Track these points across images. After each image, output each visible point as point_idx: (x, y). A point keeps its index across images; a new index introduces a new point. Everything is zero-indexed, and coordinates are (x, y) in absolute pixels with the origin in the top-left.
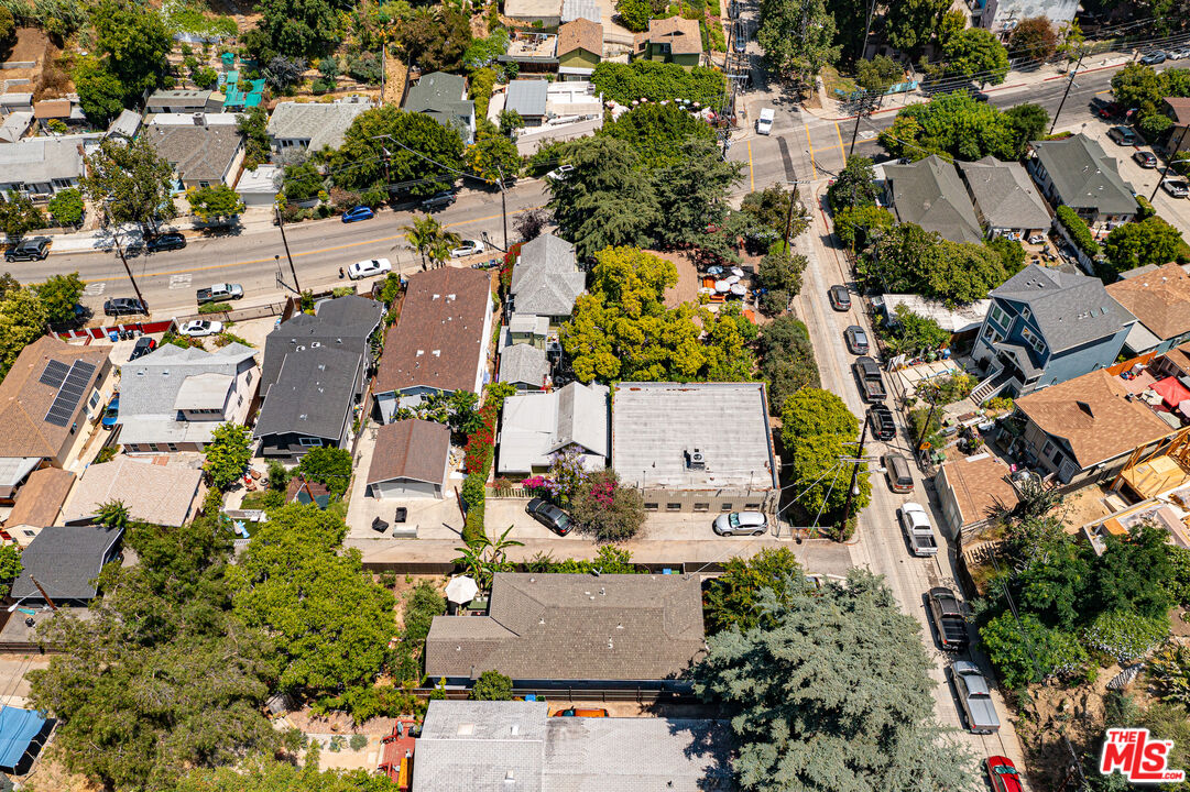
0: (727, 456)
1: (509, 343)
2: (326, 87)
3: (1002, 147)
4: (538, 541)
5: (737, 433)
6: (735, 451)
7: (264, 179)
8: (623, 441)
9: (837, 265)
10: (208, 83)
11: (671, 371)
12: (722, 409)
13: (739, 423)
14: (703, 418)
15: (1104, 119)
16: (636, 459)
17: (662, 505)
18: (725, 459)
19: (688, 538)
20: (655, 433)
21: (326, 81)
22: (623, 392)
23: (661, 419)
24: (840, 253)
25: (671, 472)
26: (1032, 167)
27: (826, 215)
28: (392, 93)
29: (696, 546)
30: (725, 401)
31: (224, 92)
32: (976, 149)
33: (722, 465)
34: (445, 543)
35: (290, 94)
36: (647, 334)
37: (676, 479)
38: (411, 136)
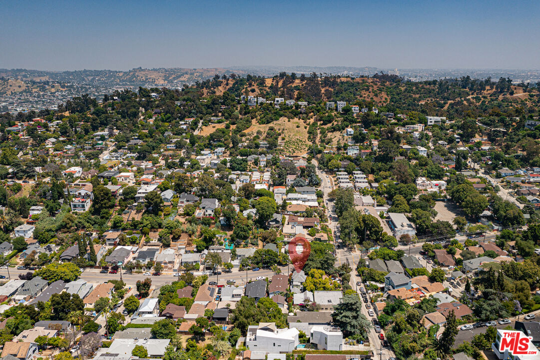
0: (335, 301)
1: (293, 287)
2: (246, 246)
3: (394, 258)
6: (337, 300)
7: (236, 262)
8: (316, 299)
9: (358, 279)
10: (221, 244)
11: (325, 289)
12: (335, 295)
13: (338, 297)
15: (422, 255)
17: (324, 309)
21: (246, 245)
22: (316, 293)
23: (323, 296)
24: (359, 277)
25: (325, 303)
26: (401, 262)
28: (260, 247)
31: (225, 246)
32: (388, 258)
35: (238, 247)
36: (320, 282)
38: (270, 253)
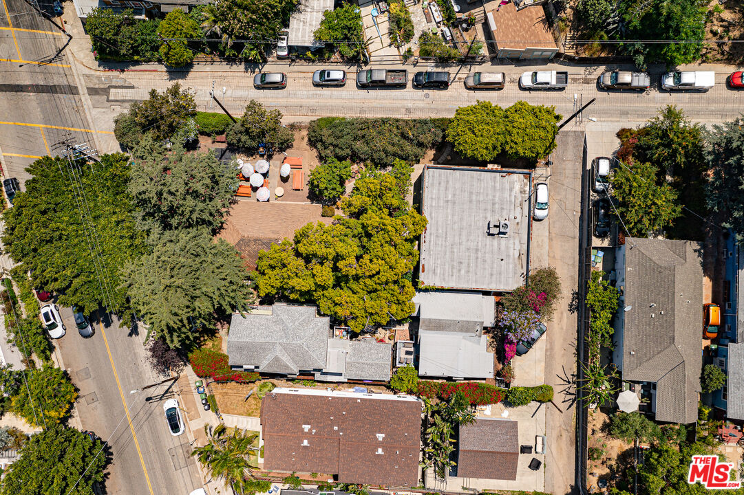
0: (494, 204)
4: (548, 347)
5: (471, 193)
6: (490, 197)
8: (476, 282)
9: (216, 74)
12: (447, 202)
13: (462, 191)
14: (456, 218)
16: (495, 272)
18: (497, 206)
19: (547, 240)
20: (469, 256)
22: (425, 279)
23: (455, 250)
24: (196, 68)
25: (507, 248)
27: (133, 68)
29: (554, 235)
30: (439, 198)
33: (502, 208)
34: (548, 414)
37: (514, 244)
